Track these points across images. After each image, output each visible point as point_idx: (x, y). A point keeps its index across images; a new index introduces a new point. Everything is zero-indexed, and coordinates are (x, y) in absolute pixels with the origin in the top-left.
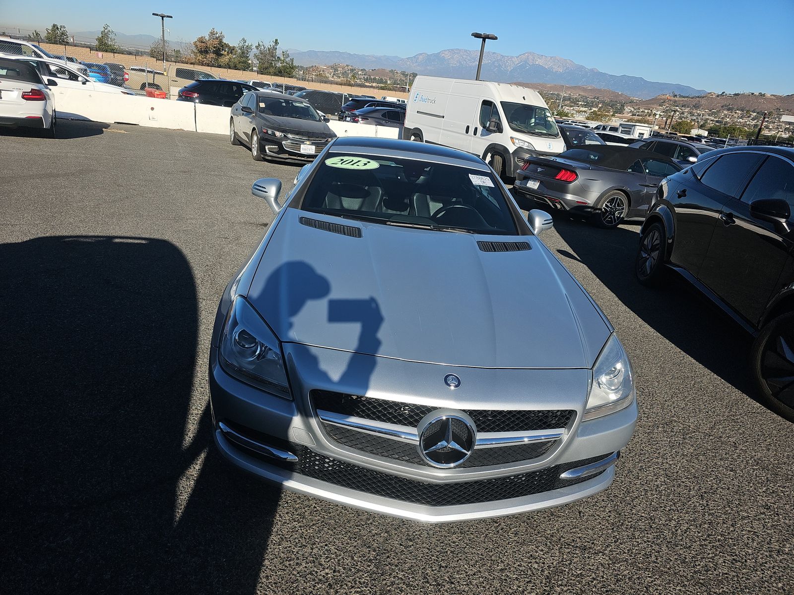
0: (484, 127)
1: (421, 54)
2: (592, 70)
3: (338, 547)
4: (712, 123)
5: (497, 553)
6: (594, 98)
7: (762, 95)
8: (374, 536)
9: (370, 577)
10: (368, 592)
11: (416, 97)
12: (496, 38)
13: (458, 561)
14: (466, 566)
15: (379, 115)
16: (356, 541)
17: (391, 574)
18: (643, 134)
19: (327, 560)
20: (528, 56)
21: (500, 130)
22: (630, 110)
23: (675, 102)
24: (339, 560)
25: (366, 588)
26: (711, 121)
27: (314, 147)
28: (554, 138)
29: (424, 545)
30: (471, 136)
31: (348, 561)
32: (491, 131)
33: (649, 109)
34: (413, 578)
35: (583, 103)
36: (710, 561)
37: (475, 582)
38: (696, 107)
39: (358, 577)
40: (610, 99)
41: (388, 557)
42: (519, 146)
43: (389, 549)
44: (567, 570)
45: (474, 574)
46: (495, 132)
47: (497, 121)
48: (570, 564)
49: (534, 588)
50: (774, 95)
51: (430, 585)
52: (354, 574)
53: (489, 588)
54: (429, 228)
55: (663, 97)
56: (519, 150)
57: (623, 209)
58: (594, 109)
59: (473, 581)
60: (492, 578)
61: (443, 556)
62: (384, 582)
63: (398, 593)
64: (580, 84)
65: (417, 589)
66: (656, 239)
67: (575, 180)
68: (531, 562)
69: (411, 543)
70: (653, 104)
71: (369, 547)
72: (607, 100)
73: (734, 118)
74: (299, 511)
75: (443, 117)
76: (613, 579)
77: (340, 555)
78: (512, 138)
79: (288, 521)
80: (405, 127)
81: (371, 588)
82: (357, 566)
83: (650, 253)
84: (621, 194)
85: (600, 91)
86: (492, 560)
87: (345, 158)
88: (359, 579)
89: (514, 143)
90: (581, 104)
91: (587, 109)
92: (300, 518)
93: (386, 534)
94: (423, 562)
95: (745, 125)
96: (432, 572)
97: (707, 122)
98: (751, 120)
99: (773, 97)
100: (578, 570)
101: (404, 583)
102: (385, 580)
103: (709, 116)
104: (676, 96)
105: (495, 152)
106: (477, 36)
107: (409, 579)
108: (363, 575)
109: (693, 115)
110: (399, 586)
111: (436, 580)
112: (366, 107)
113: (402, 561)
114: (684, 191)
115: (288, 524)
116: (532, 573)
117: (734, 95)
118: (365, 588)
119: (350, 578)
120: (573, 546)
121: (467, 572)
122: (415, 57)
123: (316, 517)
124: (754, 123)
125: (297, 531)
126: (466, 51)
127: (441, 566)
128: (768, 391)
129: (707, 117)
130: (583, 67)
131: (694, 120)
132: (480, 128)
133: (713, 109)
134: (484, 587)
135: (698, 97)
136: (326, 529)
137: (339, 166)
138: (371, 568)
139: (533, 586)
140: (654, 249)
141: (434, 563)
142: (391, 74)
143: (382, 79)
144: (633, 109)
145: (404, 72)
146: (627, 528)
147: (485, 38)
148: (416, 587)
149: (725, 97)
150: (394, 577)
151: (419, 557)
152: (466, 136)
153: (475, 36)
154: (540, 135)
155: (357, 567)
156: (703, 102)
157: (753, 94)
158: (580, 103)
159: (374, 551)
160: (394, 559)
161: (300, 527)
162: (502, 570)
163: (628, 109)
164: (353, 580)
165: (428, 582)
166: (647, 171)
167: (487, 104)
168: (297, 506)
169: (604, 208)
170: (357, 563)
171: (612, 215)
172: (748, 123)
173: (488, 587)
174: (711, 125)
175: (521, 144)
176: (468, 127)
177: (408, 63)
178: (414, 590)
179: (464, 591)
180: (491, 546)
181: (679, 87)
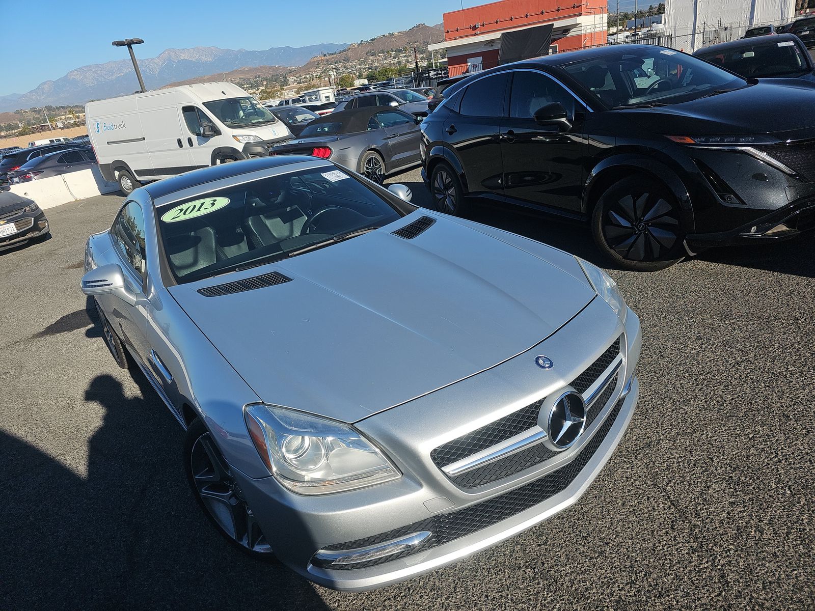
0: (198, 135)
1: (44, 83)
2: (240, 51)
3: (497, 589)
4: (366, 71)
5: (605, 494)
6: (256, 78)
7: (391, 35)
8: (511, 555)
9: (551, 592)
10: (564, 605)
11: (98, 128)
12: (142, 42)
13: (590, 523)
14: (599, 522)
15: (54, 162)
16: (504, 572)
17: (561, 576)
18: (328, 97)
19: (503, 608)
20: (169, 54)
21: (217, 132)
22: (293, 80)
23: (327, 61)
24: (512, 600)
25: (559, 603)
26: (364, 69)
27: (12, 225)
28: (273, 124)
29: (555, 531)
30: (187, 149)
31: (519, 594)
32: (209, 137)
33: (309, 74)
34: (578, 564)
35: (248, 86)
36: (716, 398)
37: (619, 529)
38: (346, 60)
39: (542, 600)
40: (270, 74)
41: (543, 564)
42: (245, 142)
43: (536, 557)
44: (657, 470)
45: (612, 524)
46: (213, 136)
47: (209, 124)
48: (654, 464)
49: (656, 500)
50: (400, 32)
51: (596, 558)
52: (536, 600)
53: (633, 526)
54: (332, 241)
55: (316, 59)
56: (247, 146)
57: (380, 166)
58: (261, 88)
59: (617, 529)
60: (625, 516)
61: (576, 528)
62: (565, 586)
63: (584, 585)
64: (235, 68)
65: (592, 571)
66: (446, 178)
67: (331, 154)
68: (633, 483)
69: (544, 538)
70: (310, 68)
71: (519, 568)
72: (269, 76)
73: (380, 62)
74: (429, 587)
75: (144, 139)
76: (687, 453)
77: (508, 595)
78: (234, 136)
79: (431, 604)
80: (101, 165)
81: (561, 600)
82: (530, 592)
83: (446, 192)
84: (373, 153)
85: (257, 69)
86: (609, 503)
87: (184, 207)
88: (545, 600)
89: (239, 141)
90: (247, 87)
91: (254, 90)
92: (437, 592)
93: (519, 546)
94: (569, 545)
95: (391, 65)
96: (585, 547)
97: (361, 71)
98: (393, 58)
99: (400, 34)
100: (663, 464)
101: (578, 573)
102: (563, 584)
103: (360, 65)
104: (325, 55)
105: (223, 156)
106: (119, 44)
107: (577, 567)
108: (544, 595)
109: (348, 68)
110: (578, 579)
111: (595, 552)
112: (29, 159)
113: (556, 558)
114: (452, 127)
115: (434, 606)
116: (642, 490)
117: (370, 40)
118: (558, 605)
119: (538, 606)
120: (640, 449)
121: (606, 527)
122: (38, 88)
123: (449, 579)
124: (396, 60)
125: (449, 605)
126: (97, 66)
127: (585, 538)
128: (619, 257)
129: (359, 67)
130: (228, 50)
131: (350, 73)
132: (194, 138)
133: (361, 58)
134: (629, 528)
135: (344, 51)
136: (469, 583)
137: (183, 217)
138: (542, 583)
139: (654, 500)
140: (447, 187)
141: (578, 538)
142: (18, 116)
143: (9, 125)
144: (295, 78)
145: (34, 108)
146: (652, 410)
147: (129, 44)
148: (590, 570)
149: (364, 45)
150: (566, 575)
151: (562, 543)
152: (181, 151)
153: (118, 45)
154: (258, 124)
155: (532, 593)
156: (350, 54)
157: (384, 35)
158: (245, 86)
159: (527, 567)
160: (548, 561)
161: (446, 599)
162: (623, 504)
163: (291, 79)
164: (542, 606)
165: (591, 558)
166: (383, 124)
167: (188, 110)
168: (421, 583)
169: (366, 171)
170: (527, 590)
171: (375, 174)
172: (392, 62)
173: (630, 525)
174: (366, 73)
175: (246, 140)
176: (179, 142)
177: (34, 97)
178: (591, 572)
179: (621, 543)
180: (596, 492)
181: (324, 46)
